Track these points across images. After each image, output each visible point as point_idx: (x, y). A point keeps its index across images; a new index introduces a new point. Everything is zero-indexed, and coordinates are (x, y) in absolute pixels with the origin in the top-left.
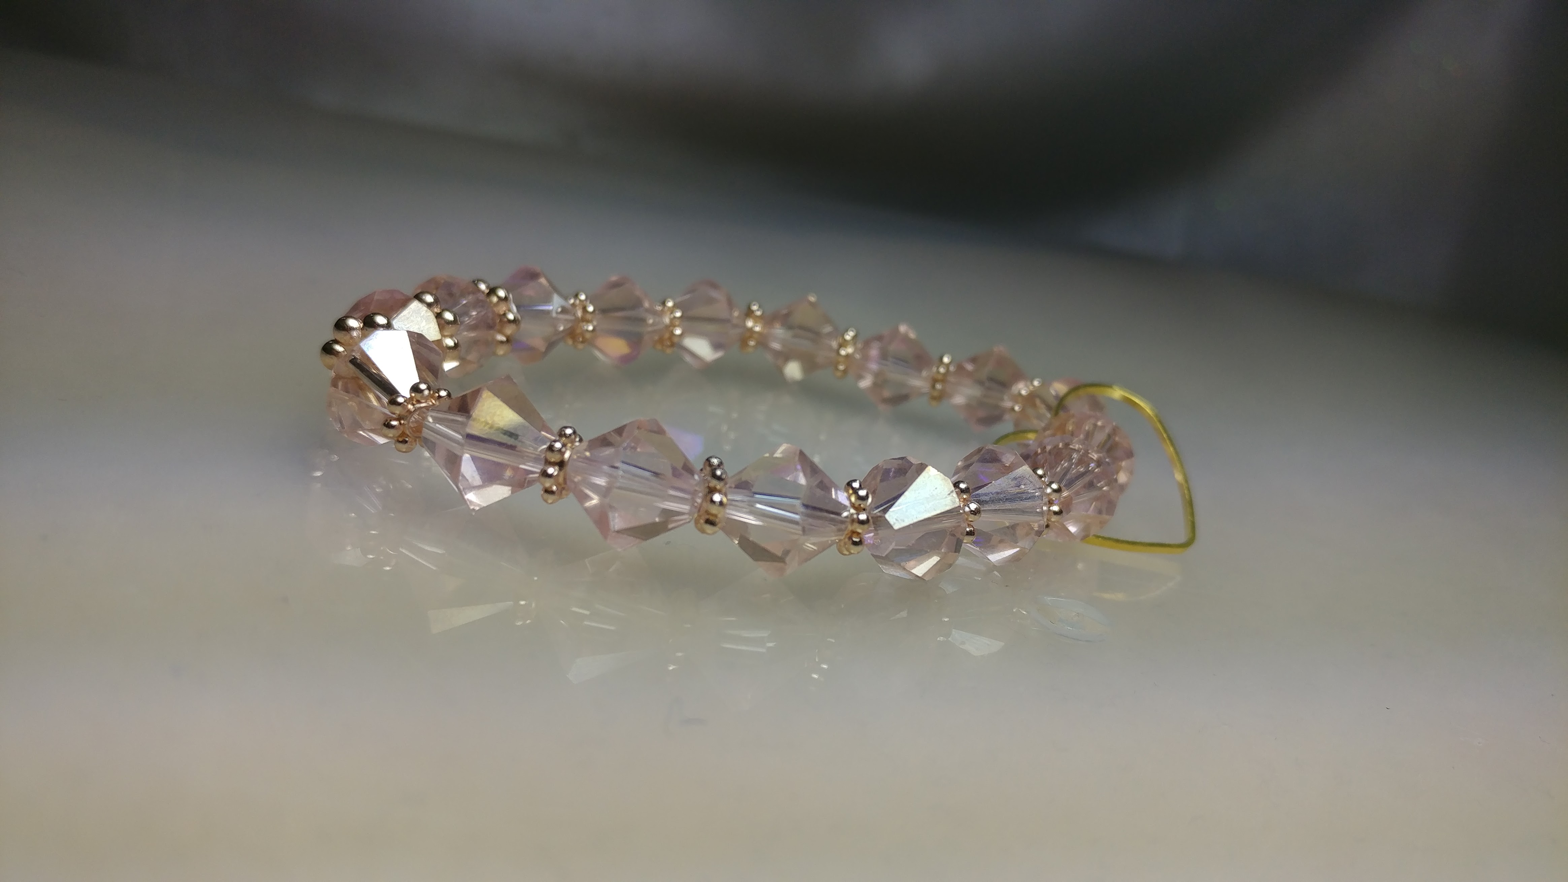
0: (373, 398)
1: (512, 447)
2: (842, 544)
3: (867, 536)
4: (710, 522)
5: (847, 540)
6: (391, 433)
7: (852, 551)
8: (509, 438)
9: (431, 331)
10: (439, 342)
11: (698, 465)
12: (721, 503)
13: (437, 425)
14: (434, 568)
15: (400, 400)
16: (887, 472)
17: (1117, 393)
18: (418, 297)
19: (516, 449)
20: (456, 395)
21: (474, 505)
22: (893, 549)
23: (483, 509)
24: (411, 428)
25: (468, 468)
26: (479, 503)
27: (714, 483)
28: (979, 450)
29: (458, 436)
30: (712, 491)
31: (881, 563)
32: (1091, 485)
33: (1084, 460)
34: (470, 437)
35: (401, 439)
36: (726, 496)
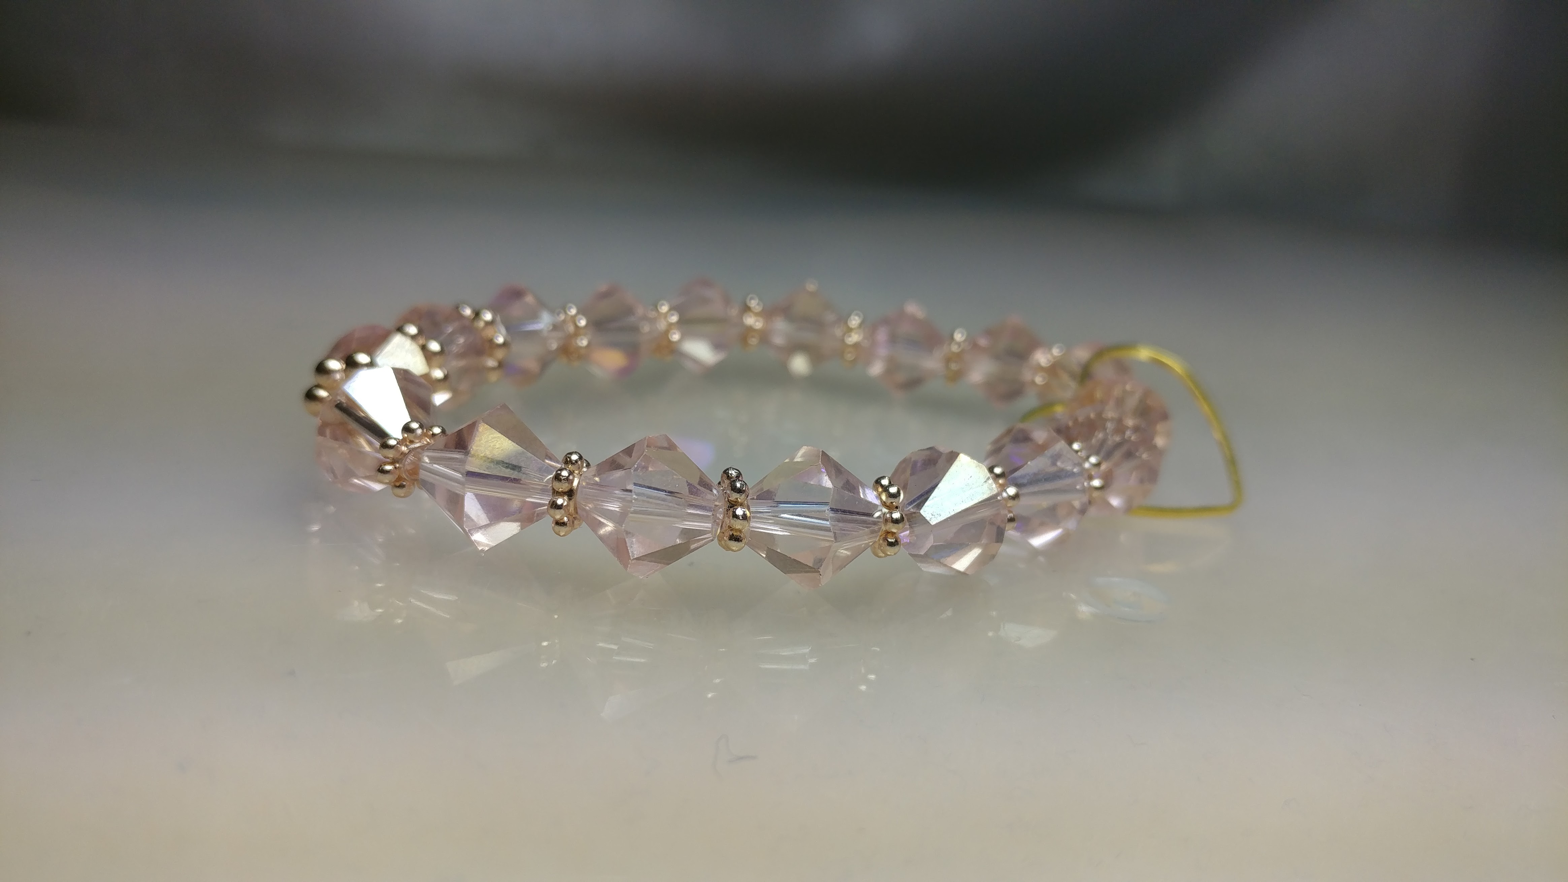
0: (365, 444)
1: (516, 481)
2: (877, 546)
3: (902, 534)
4: (737, 539)
5: (881, 542)
6: (387, 478)
7: (889, 553)
8: (512, 471)
9: (416, 364)
10: (427, 376)
11: (715, 477)
12: (744, 517)
13: (435, 465)
14: (448, 617)
15: (392, 442)
16: (915, 464)
17: (1144, 354)
18: (400, 330)
19: (521, 482)
20: (452, 430)
21: (483, 546)
22: (932, 546)
23: (492, 549)
24: (408, 471)
25: (472, 507)
26: (488, 543)
27: (734, 496)
28: (1009, 432)
29: (458, 475)
30: (733, 505)
31: (921, 562)
32: (1129, 455)
33: (1120, 428)
34: (470, 474)
35: (398, 484)
36: (749, 510)
